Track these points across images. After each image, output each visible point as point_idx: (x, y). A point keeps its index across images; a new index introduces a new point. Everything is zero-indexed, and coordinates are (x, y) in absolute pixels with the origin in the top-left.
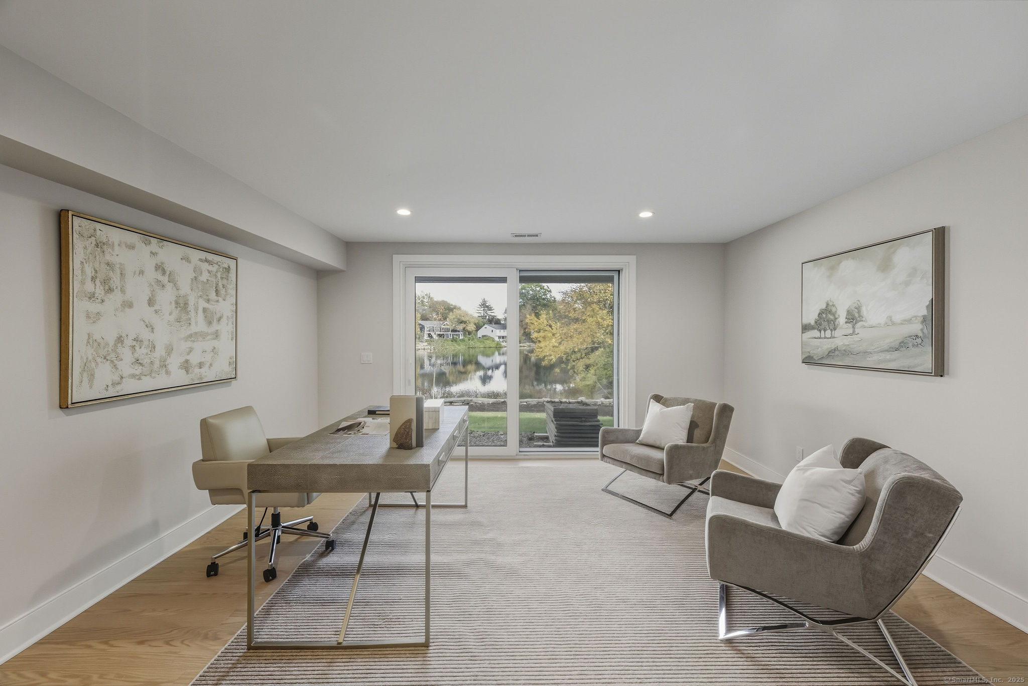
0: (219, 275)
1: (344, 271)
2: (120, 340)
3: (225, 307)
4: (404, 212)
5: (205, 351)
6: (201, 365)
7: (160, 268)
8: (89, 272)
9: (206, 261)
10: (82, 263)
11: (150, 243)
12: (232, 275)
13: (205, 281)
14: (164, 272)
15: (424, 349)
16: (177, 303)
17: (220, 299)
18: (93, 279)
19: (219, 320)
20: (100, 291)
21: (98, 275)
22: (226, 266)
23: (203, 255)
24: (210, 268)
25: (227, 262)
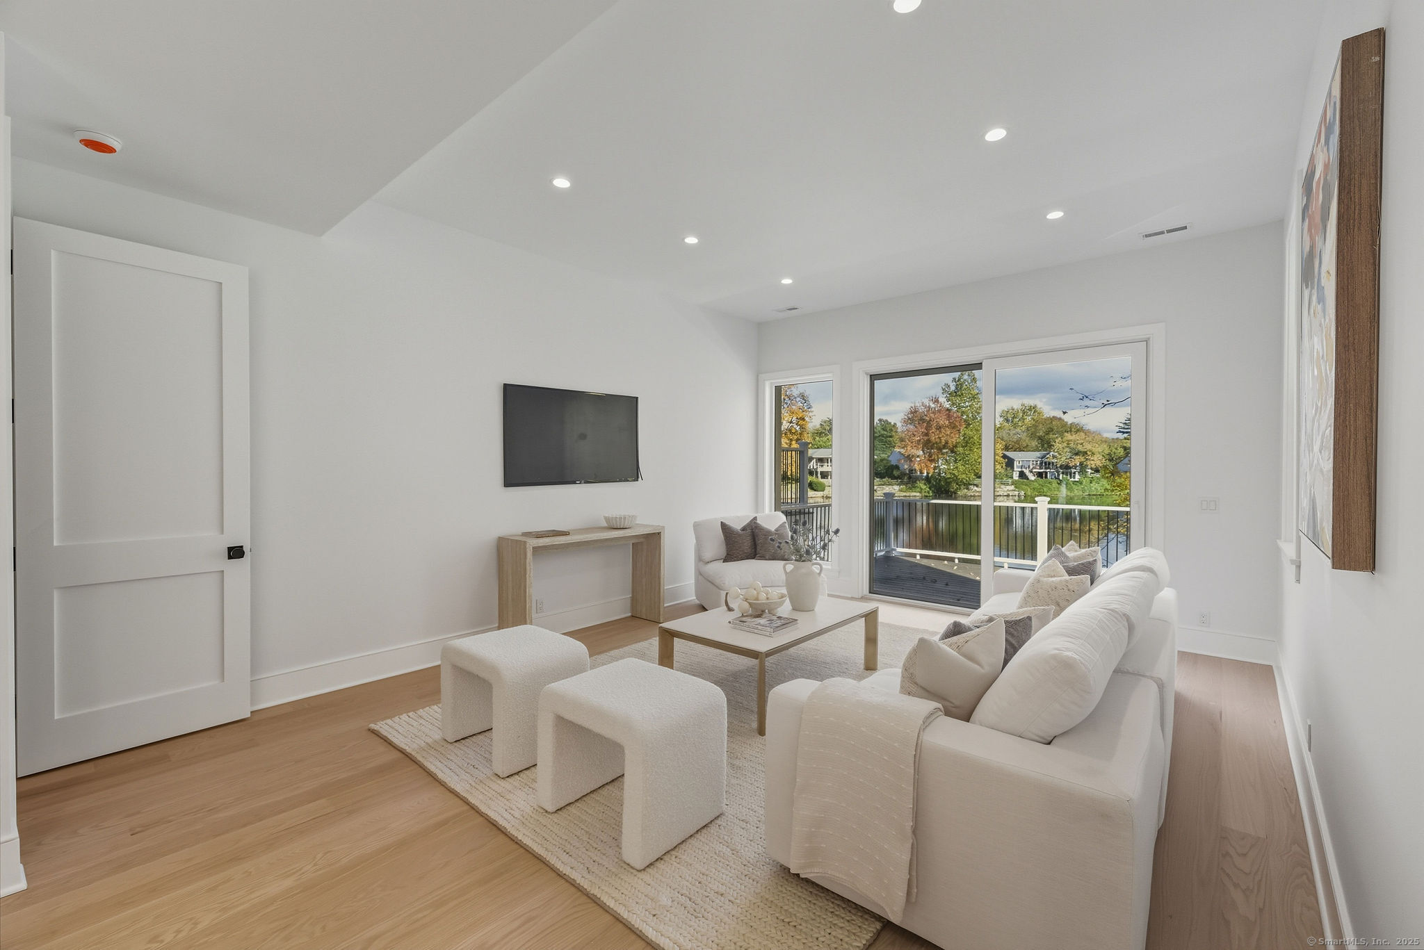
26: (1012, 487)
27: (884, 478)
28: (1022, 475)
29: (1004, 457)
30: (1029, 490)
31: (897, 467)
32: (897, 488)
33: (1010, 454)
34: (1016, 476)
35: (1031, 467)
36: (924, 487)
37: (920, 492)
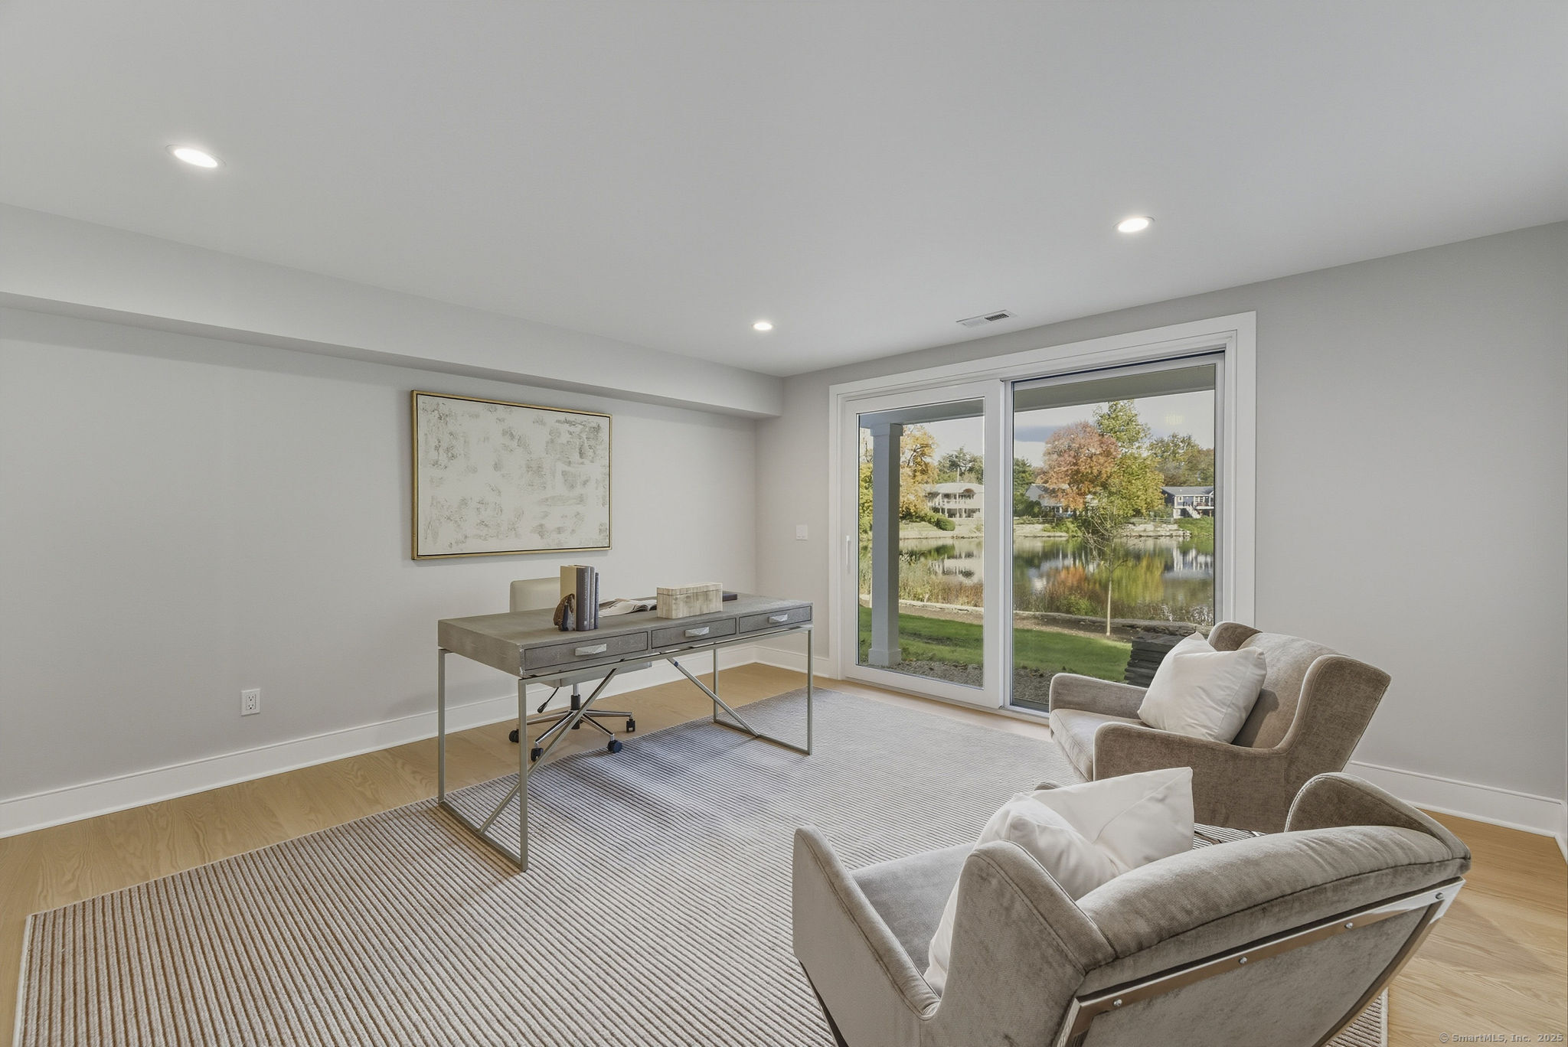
0: (584, 436)
1: (778, 417)
2: (464, 502)
3: (594, 470)
4: (763, 326)
5: (566, 516)
6: (559, 530)
7: (509, 434)
8: (433, 442)
9: (566, 422)
10: (426, 434)
11: (496, 410)
12: (604, 435)
13: (565, 442)
14: (512, 436)
15: (1171, 536)
16: (529, 467)
17: (586, 461)
18: (437, 448)
19: (585, 483)
20: (443, 458)
21: (442, 444)
22: (595, 425)
23: (562, 416)
24: (572, 429)
25: (594, 421)
26: (1175, 527)
27: (1024, 515)
28: (1184, 513)
29: (1164, 492)
30: (1196, 529)
31: (1038, 503)
32: (1040, 526)
33: (1169, 489)
34: (1177, 515)
35: (1195, 504)
36: (1071, 526)
37: (1067, 532)
